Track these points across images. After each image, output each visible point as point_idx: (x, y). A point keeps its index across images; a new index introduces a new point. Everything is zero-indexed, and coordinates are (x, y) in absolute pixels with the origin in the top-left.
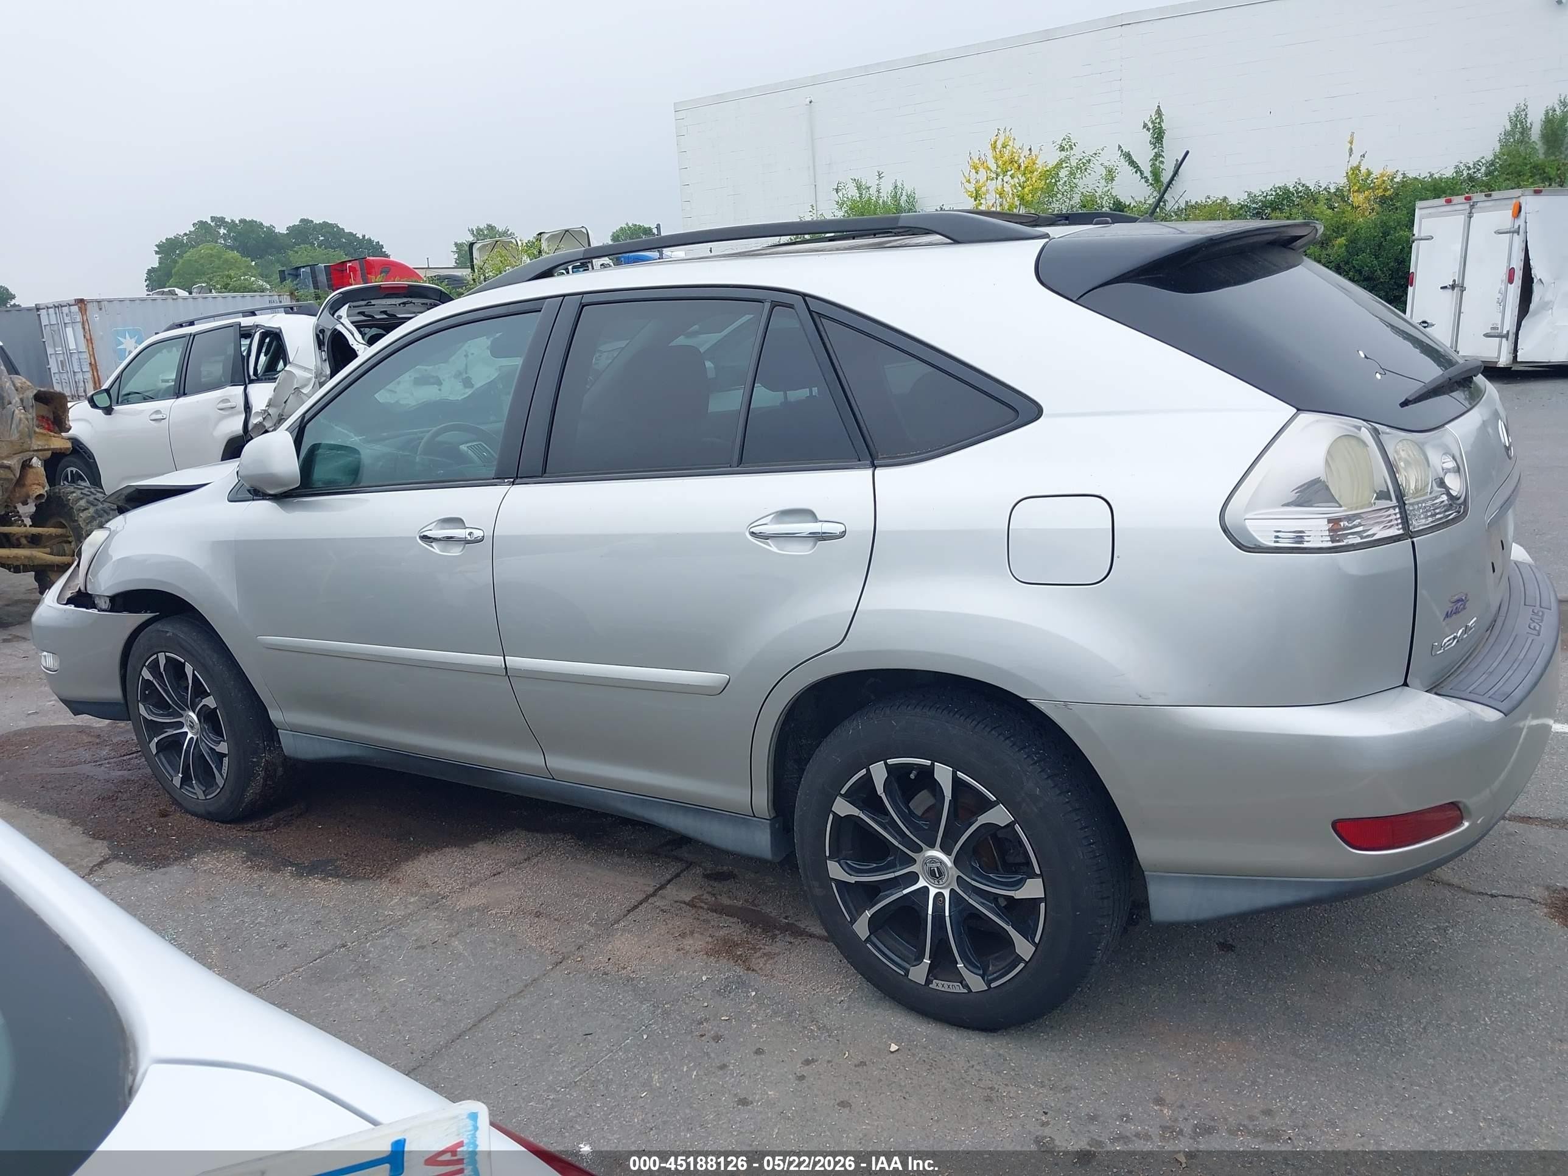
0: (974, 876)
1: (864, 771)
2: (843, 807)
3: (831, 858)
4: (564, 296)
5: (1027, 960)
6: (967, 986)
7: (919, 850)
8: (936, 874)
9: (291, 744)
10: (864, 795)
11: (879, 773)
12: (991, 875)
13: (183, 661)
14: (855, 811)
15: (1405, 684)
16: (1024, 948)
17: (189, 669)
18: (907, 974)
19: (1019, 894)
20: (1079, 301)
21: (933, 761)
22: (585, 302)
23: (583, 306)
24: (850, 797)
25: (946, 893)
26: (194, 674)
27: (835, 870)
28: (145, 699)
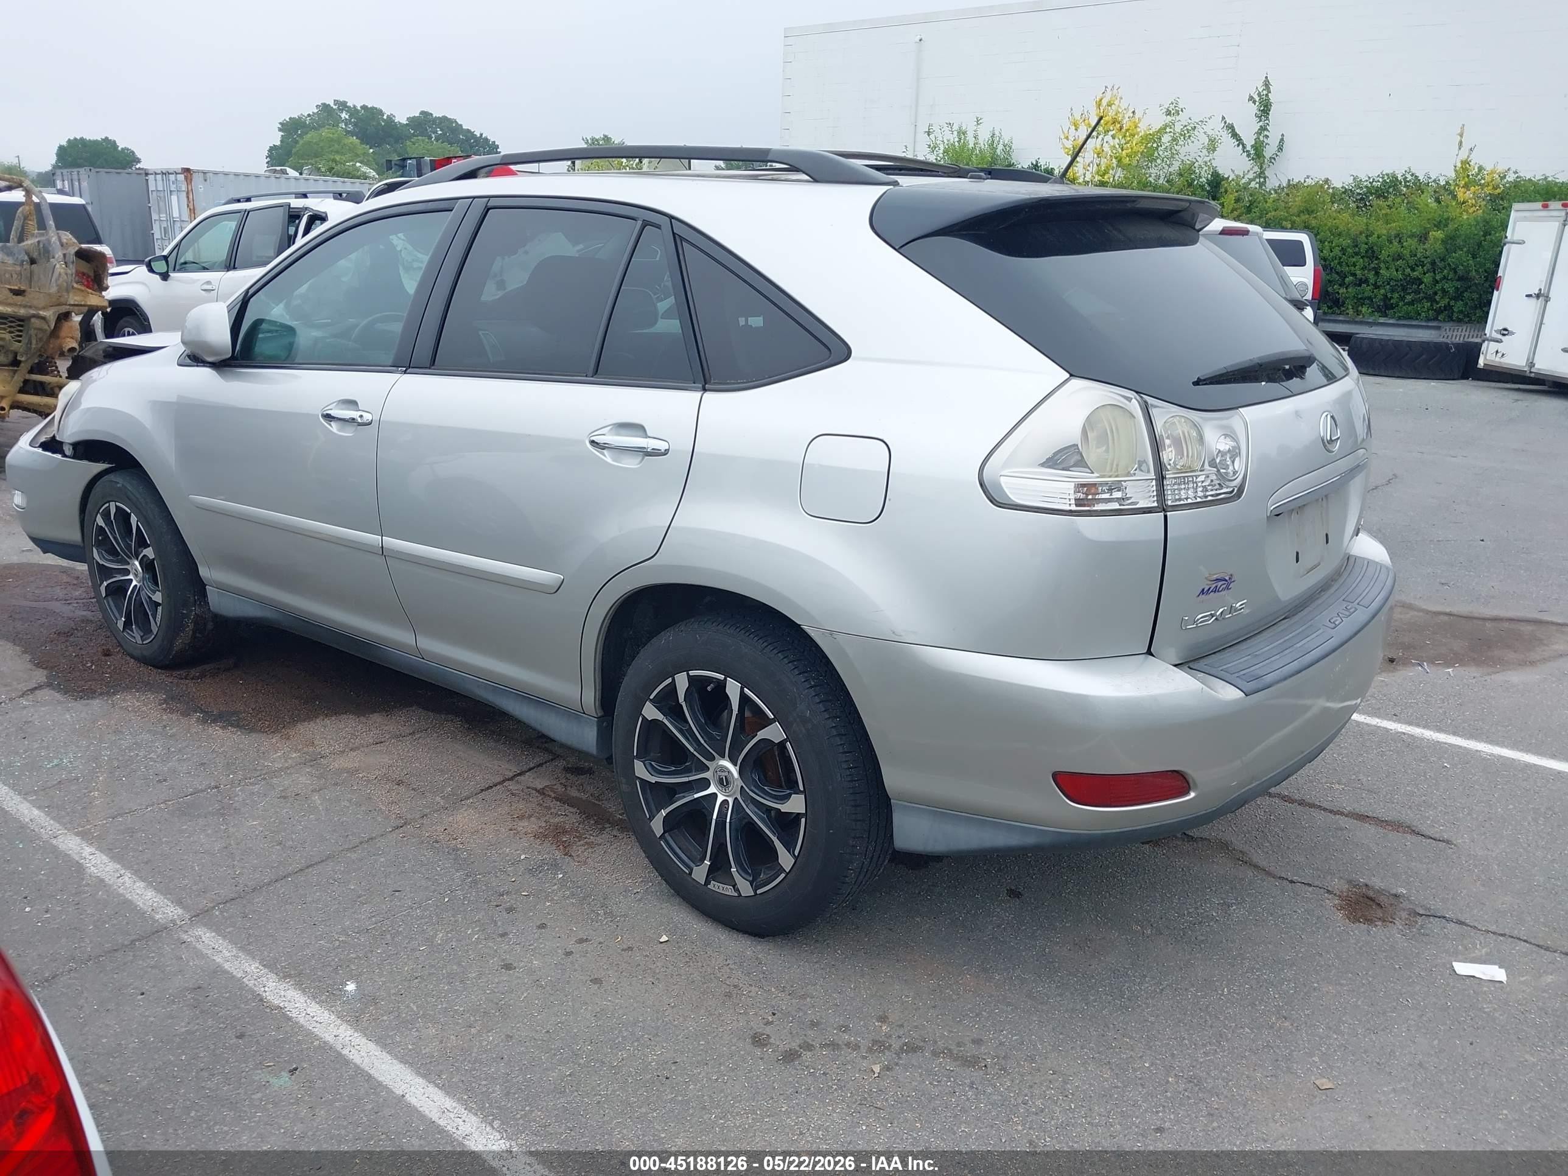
0: (753, 788)
1: (670, 680)
2: (650, 712)
3: (638, 757)
4: (474, 198)
5: (787, 871)
6: (737, 890)
7: (712, 759)
8: (724, 782)
9: (217, 601)
10: (668, 702)
11: (682, 682)
12: (766, 788)
13: (129, 511)
14: (660, 717)
15: (1149, 652)
16: (786, 860)
17: (134, 519)
18: (690, 874)
19: (785, 808)
20: (900, 251)
21: (726, 676)
22: (489, 206)
23: (488, 209)
24: (658, 703)
25: (731, 801)
26: (137, 525)
27: (640, 770)
28: (99, 544)
